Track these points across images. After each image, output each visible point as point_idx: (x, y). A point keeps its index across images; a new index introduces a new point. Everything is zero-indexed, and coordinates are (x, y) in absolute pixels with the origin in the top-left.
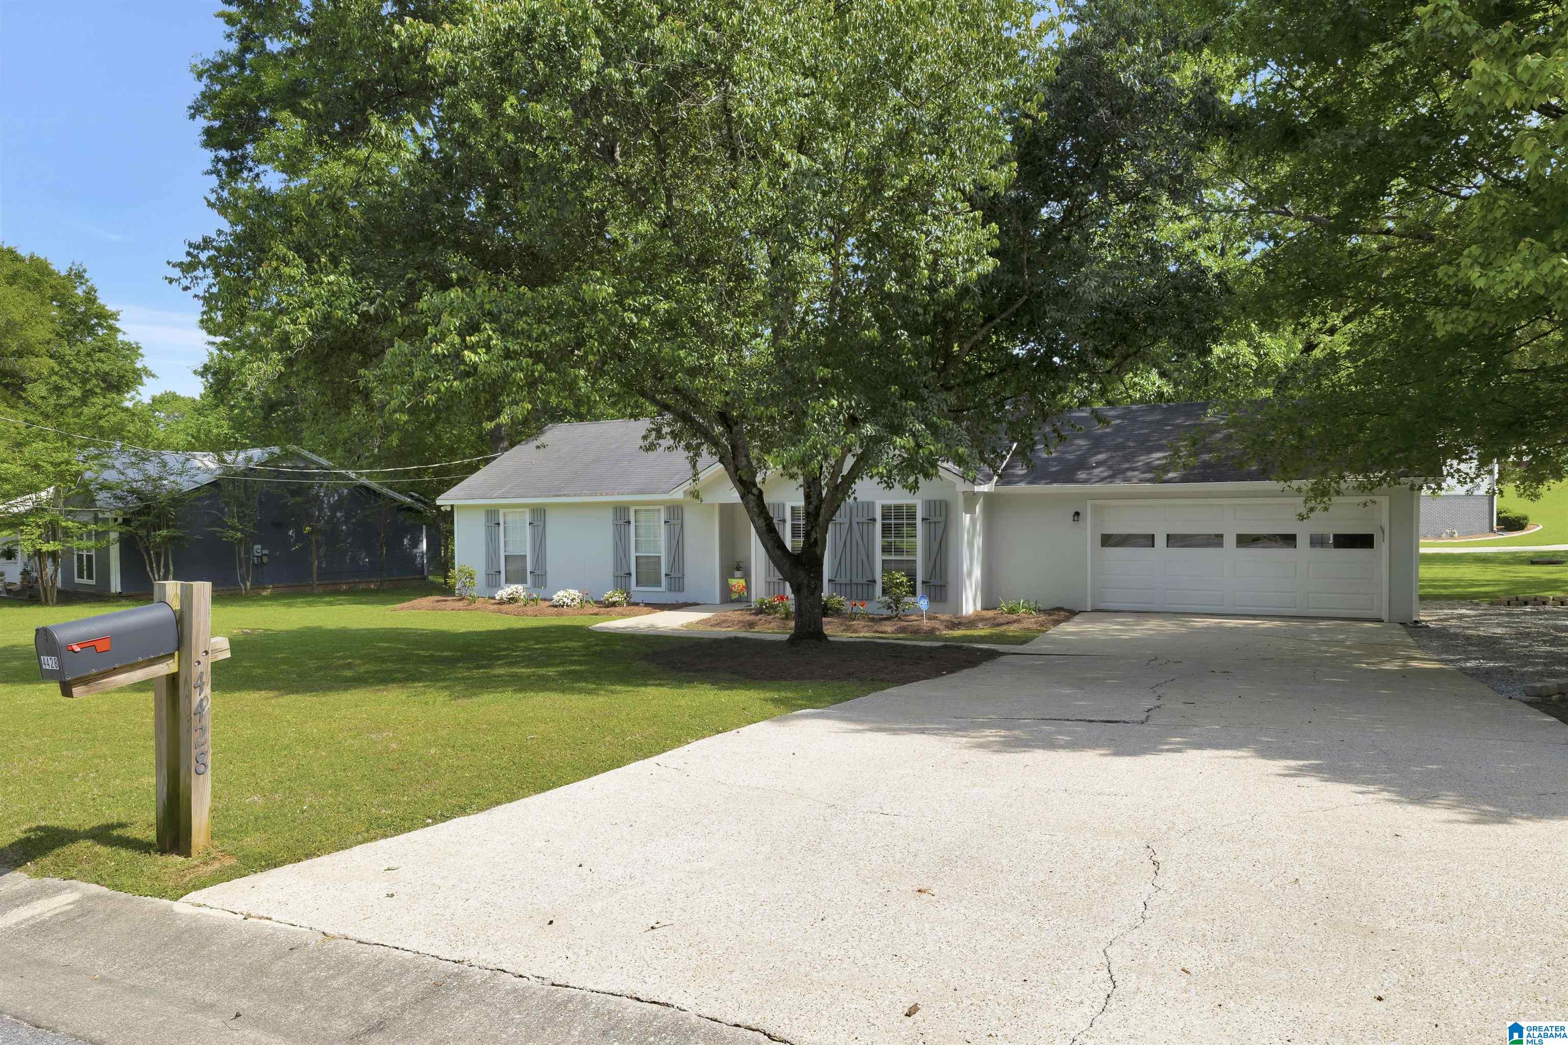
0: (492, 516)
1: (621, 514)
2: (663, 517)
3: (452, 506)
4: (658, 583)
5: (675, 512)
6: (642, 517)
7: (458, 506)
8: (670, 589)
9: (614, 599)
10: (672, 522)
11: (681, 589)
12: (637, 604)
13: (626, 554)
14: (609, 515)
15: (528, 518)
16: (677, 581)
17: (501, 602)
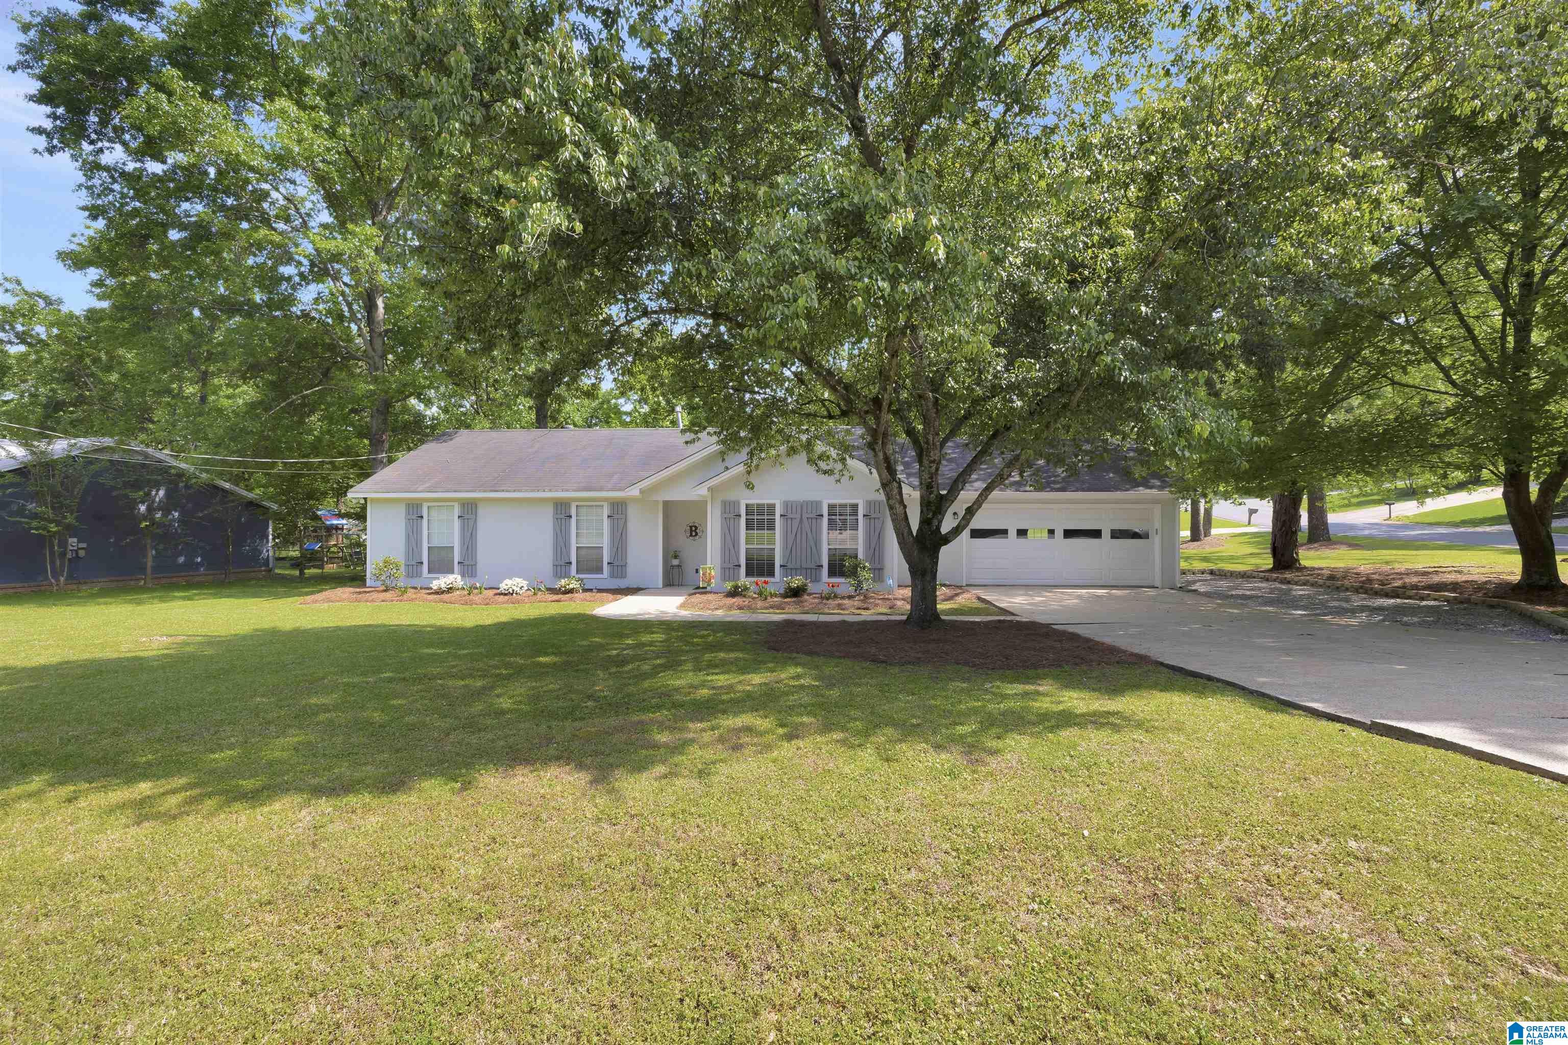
0: (414, 511)
1: (562, 510)
2: (606, 512)
3: (365, 499)
4: (599, 570)
5: (618, 509)
6: (583, 511)
7: (372, 500)
8: (612, 575)
9: (571, 586)
10: (616, 516)
11: (623, 576)
12: (591, 590)
13: (567, 545)
14: (549, 510)
15: (457, 511)
16: (619, 567)
17: (440, 592)
